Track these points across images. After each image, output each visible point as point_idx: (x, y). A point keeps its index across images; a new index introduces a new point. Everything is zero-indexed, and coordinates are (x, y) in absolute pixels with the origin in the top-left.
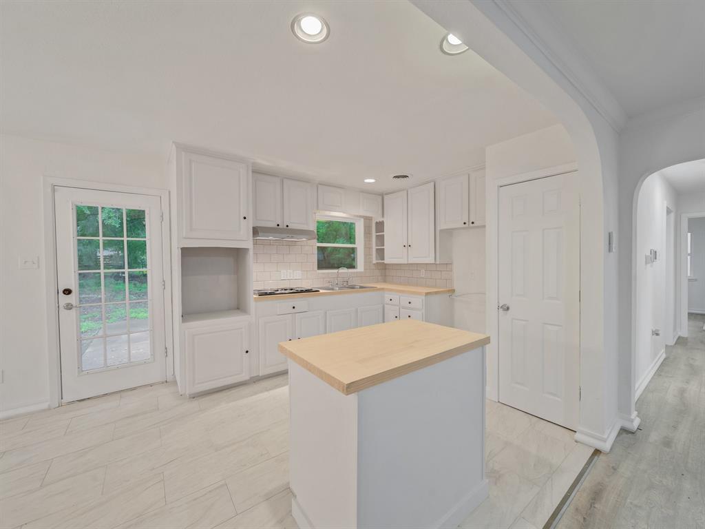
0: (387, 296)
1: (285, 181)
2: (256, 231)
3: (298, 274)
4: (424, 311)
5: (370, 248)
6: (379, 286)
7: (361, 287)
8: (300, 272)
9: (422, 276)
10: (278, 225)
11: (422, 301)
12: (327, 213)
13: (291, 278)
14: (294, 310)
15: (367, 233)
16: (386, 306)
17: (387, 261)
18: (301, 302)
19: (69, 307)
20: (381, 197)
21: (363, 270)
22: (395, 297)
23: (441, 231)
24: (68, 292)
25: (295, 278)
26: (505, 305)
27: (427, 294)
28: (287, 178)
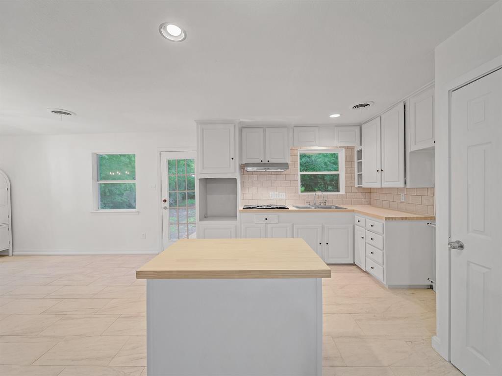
0: (357, 218)
1: (267, 129)
2: (243, 167)
3: (283, 195)
4: (384, 235)
5: (352, 174)
6: (349, 208)
7: (337, 208)
8: (285, 194)
9: (402, 200)
10: (262, 161)
11: (383, 224)
12: (308, 148)
13: (278, 198)
14: (266, 221)
15: (349, 161)
16: (356, 226)
17: (364, 185)
18: (272, 215)
19: (165, 208)
20: (359, 127)
21: (344, 193)
22: (362, 219)
23: (411, 153)
24: (165, 201)
25: (275, 198)
26: (458, 242)
27: (387, 219)
28: (267, 127)
